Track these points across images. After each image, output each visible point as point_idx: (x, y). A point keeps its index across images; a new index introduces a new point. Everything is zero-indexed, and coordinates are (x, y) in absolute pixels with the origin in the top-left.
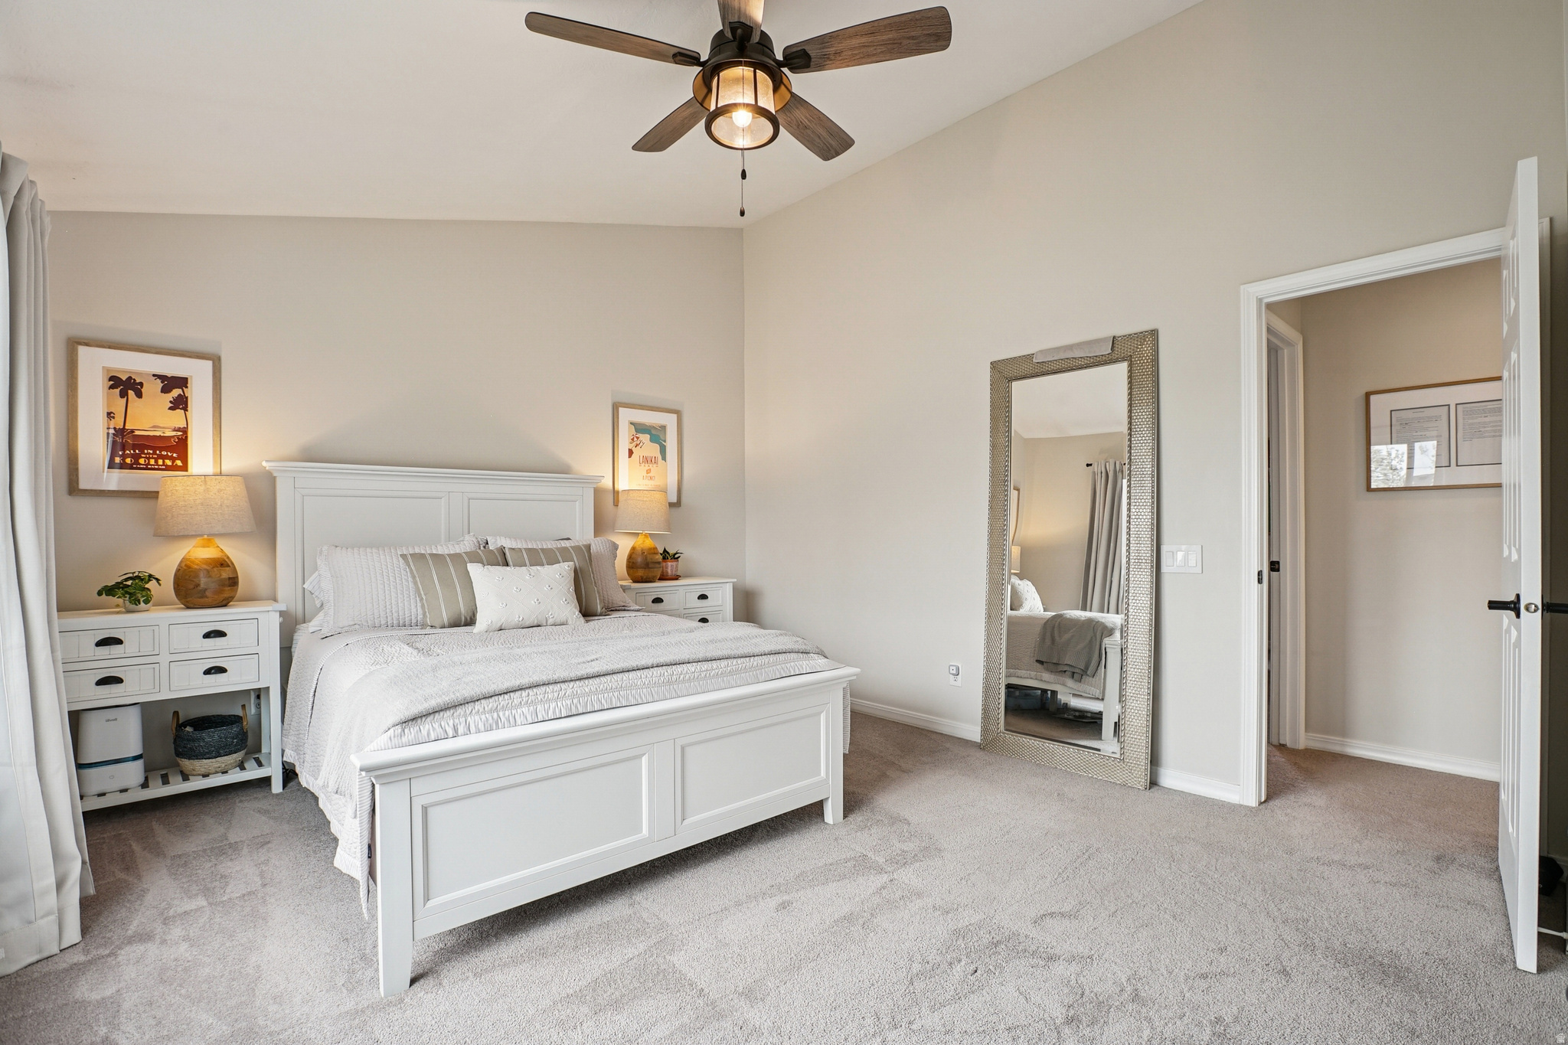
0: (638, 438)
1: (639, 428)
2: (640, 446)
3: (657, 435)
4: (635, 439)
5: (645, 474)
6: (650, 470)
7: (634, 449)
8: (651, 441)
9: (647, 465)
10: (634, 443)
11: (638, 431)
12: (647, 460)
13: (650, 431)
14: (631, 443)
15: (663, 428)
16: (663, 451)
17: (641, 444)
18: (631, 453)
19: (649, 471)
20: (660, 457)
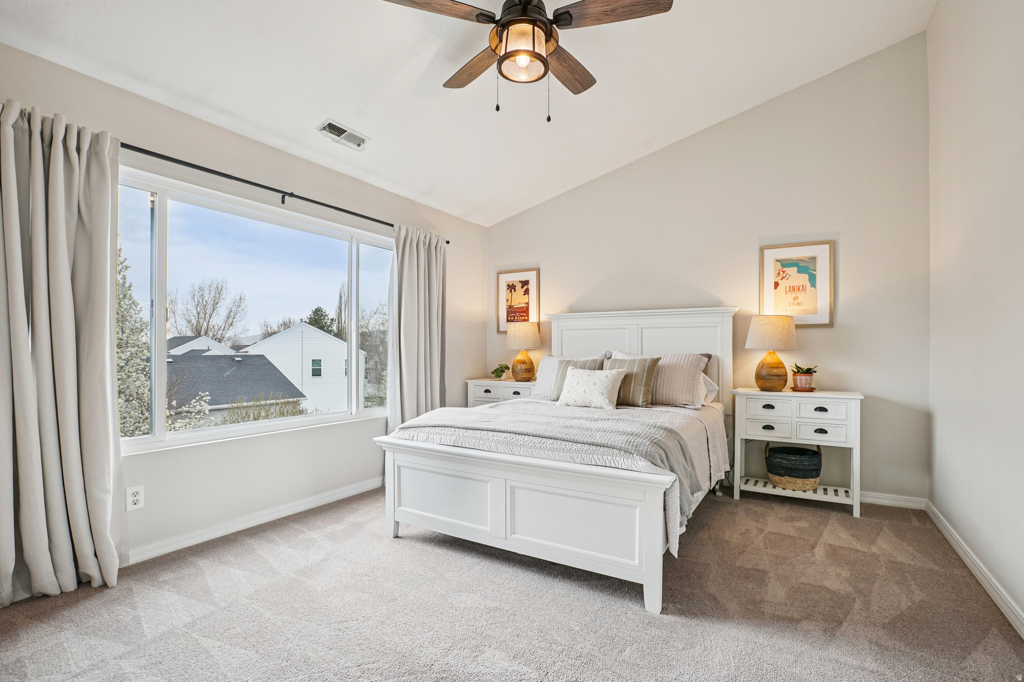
0: (784, 272)
1: (785, 263)
2: (786, 278)
3: (806, 267)
4: (781, 273)
5: (792, 301)
6: (797, 297)
7: (780, 282)
8: (798, 272)
9: (794, 293)
10: (781, 277)
11: (783, 266)
12: (793, 289)
13: (798, 264)
14: (777, 277)
15: (813, 259)
16: (813, 280)
17: (788, 276)
18: (776, 285)
19: (795, 298)
20: (809, 285)
